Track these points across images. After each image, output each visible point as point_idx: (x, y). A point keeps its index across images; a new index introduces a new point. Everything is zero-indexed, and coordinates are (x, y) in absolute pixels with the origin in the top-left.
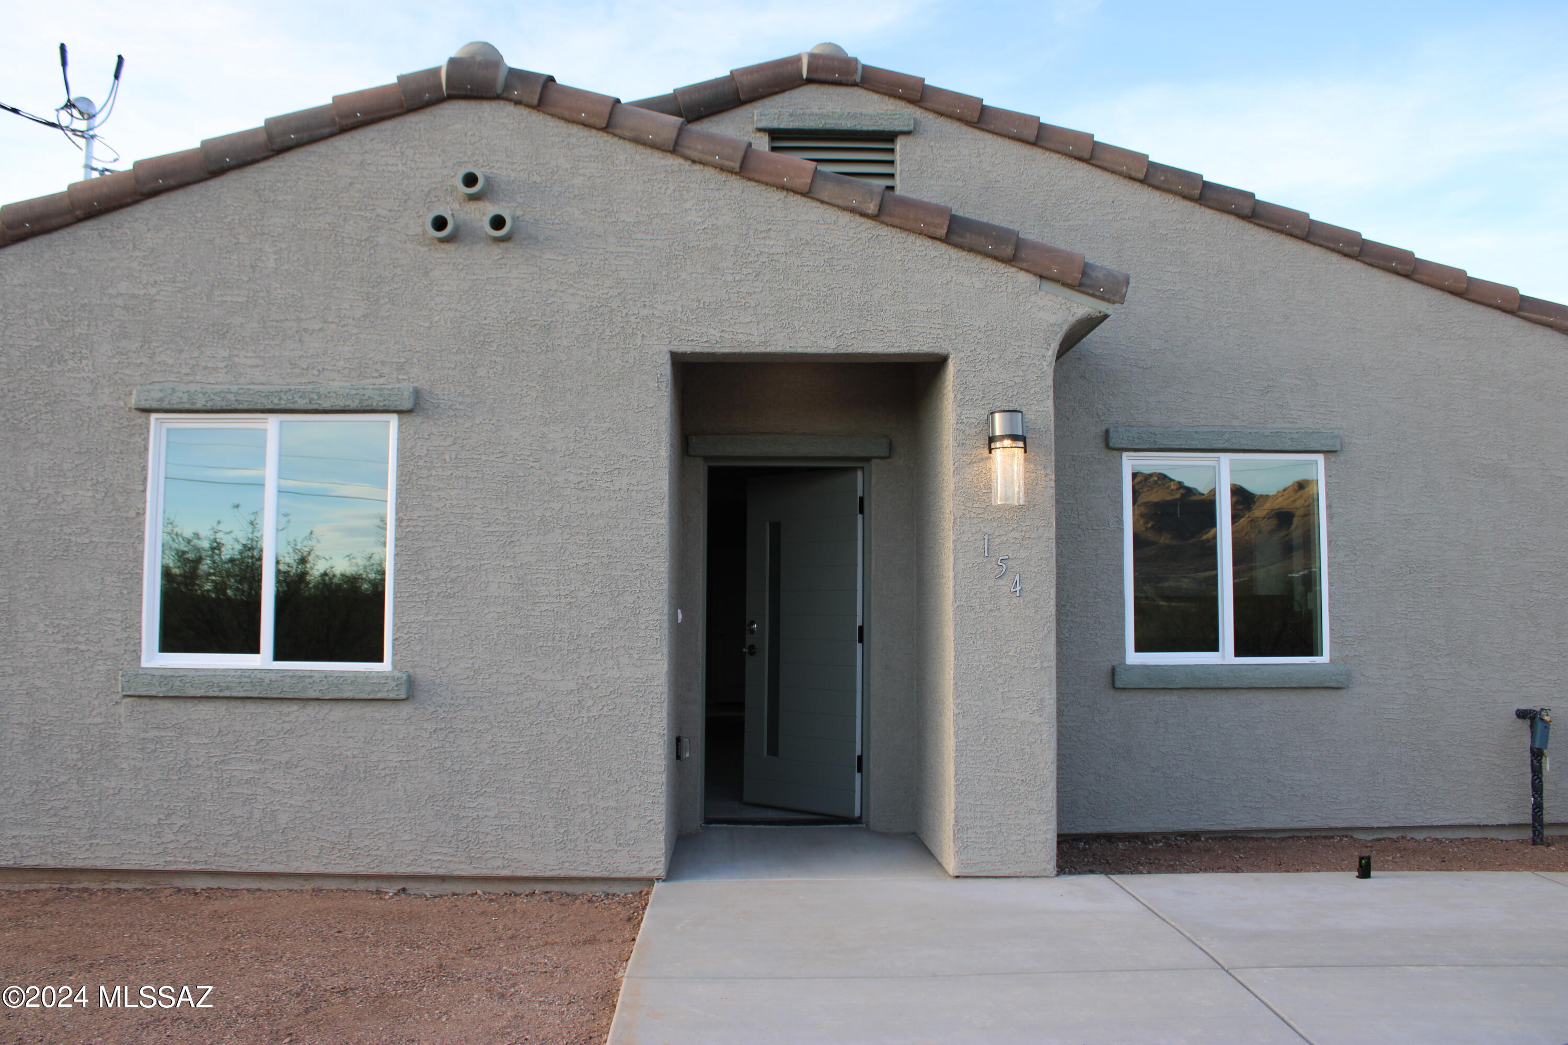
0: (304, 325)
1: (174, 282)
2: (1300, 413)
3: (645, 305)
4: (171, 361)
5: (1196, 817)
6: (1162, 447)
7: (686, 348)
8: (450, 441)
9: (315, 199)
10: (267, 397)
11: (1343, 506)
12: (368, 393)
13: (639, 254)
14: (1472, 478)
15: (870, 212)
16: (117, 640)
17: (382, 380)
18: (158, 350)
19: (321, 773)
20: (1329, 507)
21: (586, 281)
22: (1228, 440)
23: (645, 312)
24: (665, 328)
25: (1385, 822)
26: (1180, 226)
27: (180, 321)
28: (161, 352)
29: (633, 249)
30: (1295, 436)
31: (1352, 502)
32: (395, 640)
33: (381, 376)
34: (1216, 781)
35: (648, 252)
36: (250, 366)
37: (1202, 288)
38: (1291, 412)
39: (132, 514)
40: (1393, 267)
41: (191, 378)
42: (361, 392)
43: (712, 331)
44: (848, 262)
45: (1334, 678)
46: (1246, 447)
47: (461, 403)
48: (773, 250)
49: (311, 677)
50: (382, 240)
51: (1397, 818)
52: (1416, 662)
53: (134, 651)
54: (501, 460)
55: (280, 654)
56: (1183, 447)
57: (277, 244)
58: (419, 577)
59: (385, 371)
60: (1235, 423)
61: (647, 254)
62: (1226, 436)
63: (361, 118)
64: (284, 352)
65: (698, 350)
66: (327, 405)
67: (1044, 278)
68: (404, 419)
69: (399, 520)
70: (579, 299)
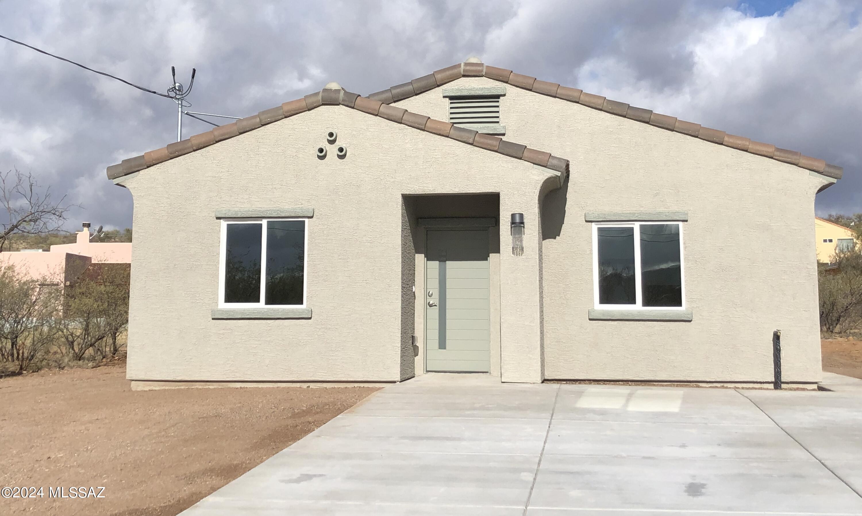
0: (274, 186)
1: (228, 172)
2: (671, 204)
3: (392, 178)
4: (228, 200)
5: (626, 373)
6: (608, 220)
7: (407, 192)
8: (326, 227)
9: (277, 141)
10: (262, 212)
11: (691, 243)
12: (298, 210)
13: (391, 159)
14: (752, 230)
15: (470, 142)
16: (210, 299)
17: (302, 206)
18: (223, 196)
19: (281, 344)
20: (684, 243)
21: (372, 169)
22: (637, 217)
23: (393, 180)
24: (399, 186)
25: (712, 379)
26: (619, 127)
27: (231, 185)
28: (224, 197)
29: (388, 158)
30: (667, 214)
31: (695, 241)
32: (307, 297)
33: (302, 204)
34: (635, 359)
35: (393, 158)
36: (256, 201)
37: (628, 153)
38: (667, 204)
39: (215, 254)
40: (714, 140)
41: (235, 206)
42: (295, 210)
43: (415, 186)
44: (463, 160)
45: (685, 316)
46: (645, 219)
47: (330, 213)
48: (437, 157)
49: (278, 310)
50: (301, 156)
51: (718, 377)
52: (726, 310)
53: (216, 302)
54: (343, 233)
55: (268, 302)
56: (617, 219)
57: (264, 158)
58: (316, 274)
59: (303, 202)
60: (642, 209)
61: (393, 159)
62: (637, 215)
63: (293, 112)
64: (268, 197)
65: (411, 193)
66: (283, 215)
67: (534, 164)
68: (310, 219)
69: (309, 255)
70: (369, 176)
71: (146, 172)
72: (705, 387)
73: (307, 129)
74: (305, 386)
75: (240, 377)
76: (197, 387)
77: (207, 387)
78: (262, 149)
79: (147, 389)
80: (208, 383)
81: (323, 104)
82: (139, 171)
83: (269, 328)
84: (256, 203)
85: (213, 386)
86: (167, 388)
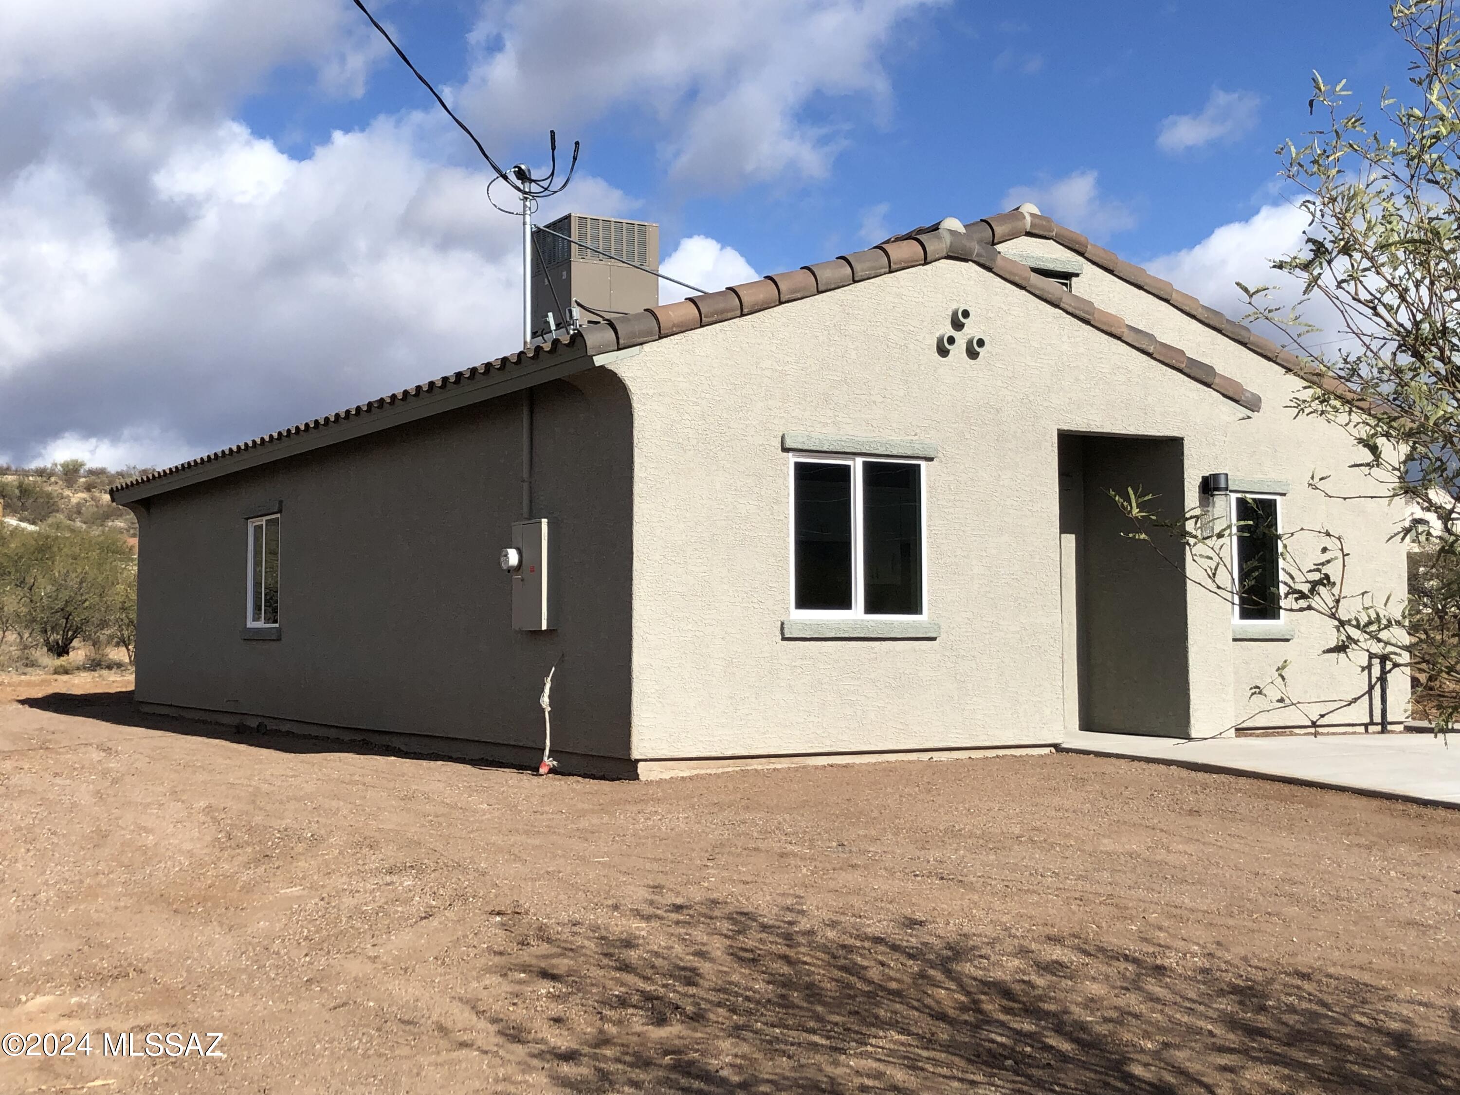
0: (873, 398)
1: (798, 363)
2: (1268, 469)
3: (1045, 400)
4: (800, 417)
7: (1067, 427)
8: (953, 477)
9: (875, 314)
10: (863, 445)
11: (1289, 527)
12: (916, 446)
13: (1042, 368)
15: (1150, 352)
16: (776, 601)
17: (917, 438)
18: (791, 409)
20: (1283, 528)
21: (1016, 382)
23: (1046, 403)
24: (1055, 415)
28: (793, 411)
29: (1038, 364)
31: (1294, 525)
32: (928, 601)
33: (916, 435)
35: (1045, 366)
36: (845, 423)
38: (1265, 468)
41: (813, 430)
43: (1077, 418)
47: (957, 454)
50: (912, 346)
55: (867, 610)
57: (855, 343)
58: (942, 562)
59: (918, 432)
60: (1238, 473)
61: (1045, 368)
63: (903, 265)
64: (863, 416)
65: (1072, 429)
66: (895, 453)
67: (1224, 396)
68: (930, 463)
69: (929, 526)
70: (1014, 393)
71: (655, 349)
72: (1299, 735)
73: (921, 300)
74: (925, 756)
75: (831, 746)
76: (755, 767)
77: (772, 766)
78: (852, 327)
79: (667, 776)
80: (773, 760)
81: (948, 257)
82: (641, 344)
83: (873, 655)
84: (844, 426)
85: (780, 763)
86: (703, 772)
